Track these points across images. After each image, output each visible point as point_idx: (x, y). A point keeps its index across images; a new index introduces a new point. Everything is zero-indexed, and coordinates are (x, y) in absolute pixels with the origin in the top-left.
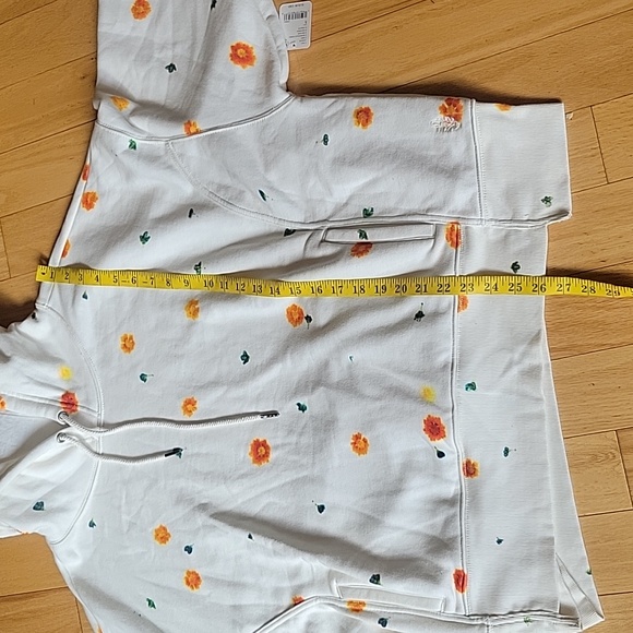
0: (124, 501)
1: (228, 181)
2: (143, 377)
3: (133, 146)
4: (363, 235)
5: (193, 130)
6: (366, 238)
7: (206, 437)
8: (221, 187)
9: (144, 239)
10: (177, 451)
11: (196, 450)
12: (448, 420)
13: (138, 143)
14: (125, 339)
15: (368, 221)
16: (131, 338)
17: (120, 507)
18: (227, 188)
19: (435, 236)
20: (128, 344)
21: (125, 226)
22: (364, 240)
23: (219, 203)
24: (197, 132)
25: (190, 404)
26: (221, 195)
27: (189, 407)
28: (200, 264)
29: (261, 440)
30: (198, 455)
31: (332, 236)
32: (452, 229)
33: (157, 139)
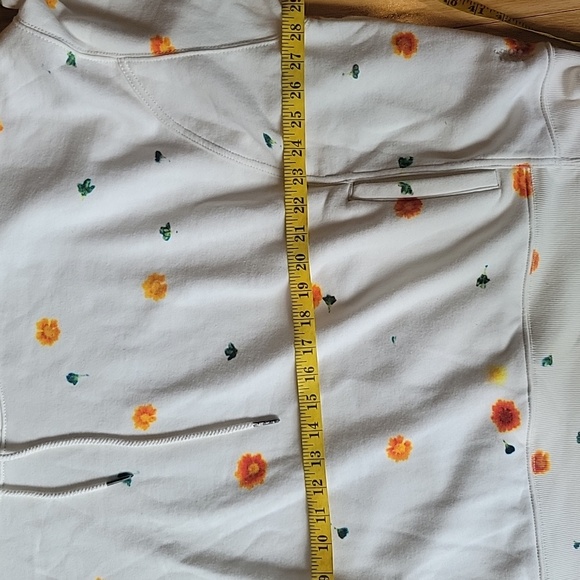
0: (37, 549)
1: (212, 117)
2: (72, 378)
3: (71, 61)
4: (406, 189)
5: (163, 48)
6: (411, 192)
7: (170, 455)
8: (202, 124)
9: (85, 188)
10: (124, 477)
11: (154, 474)
12: (523, 404)
13: (78, 58)
14: (44, 325)
15: (407, 171)
16: (54, 324)
17: (30, 559)
18: (211, 126)
19: (502, 186)
20: (48, 333)
21: (50, 169)
22: (408, 196)
23: (200, 145)
24: (170, 52)
25: (145, 413)
26: (203, 134)
27: (145, 417)
28: (168, 227)
29: (253, 454)
30: (157, 480)
31: (362, 192)
32: (520, 174)
33: (104, 55)
